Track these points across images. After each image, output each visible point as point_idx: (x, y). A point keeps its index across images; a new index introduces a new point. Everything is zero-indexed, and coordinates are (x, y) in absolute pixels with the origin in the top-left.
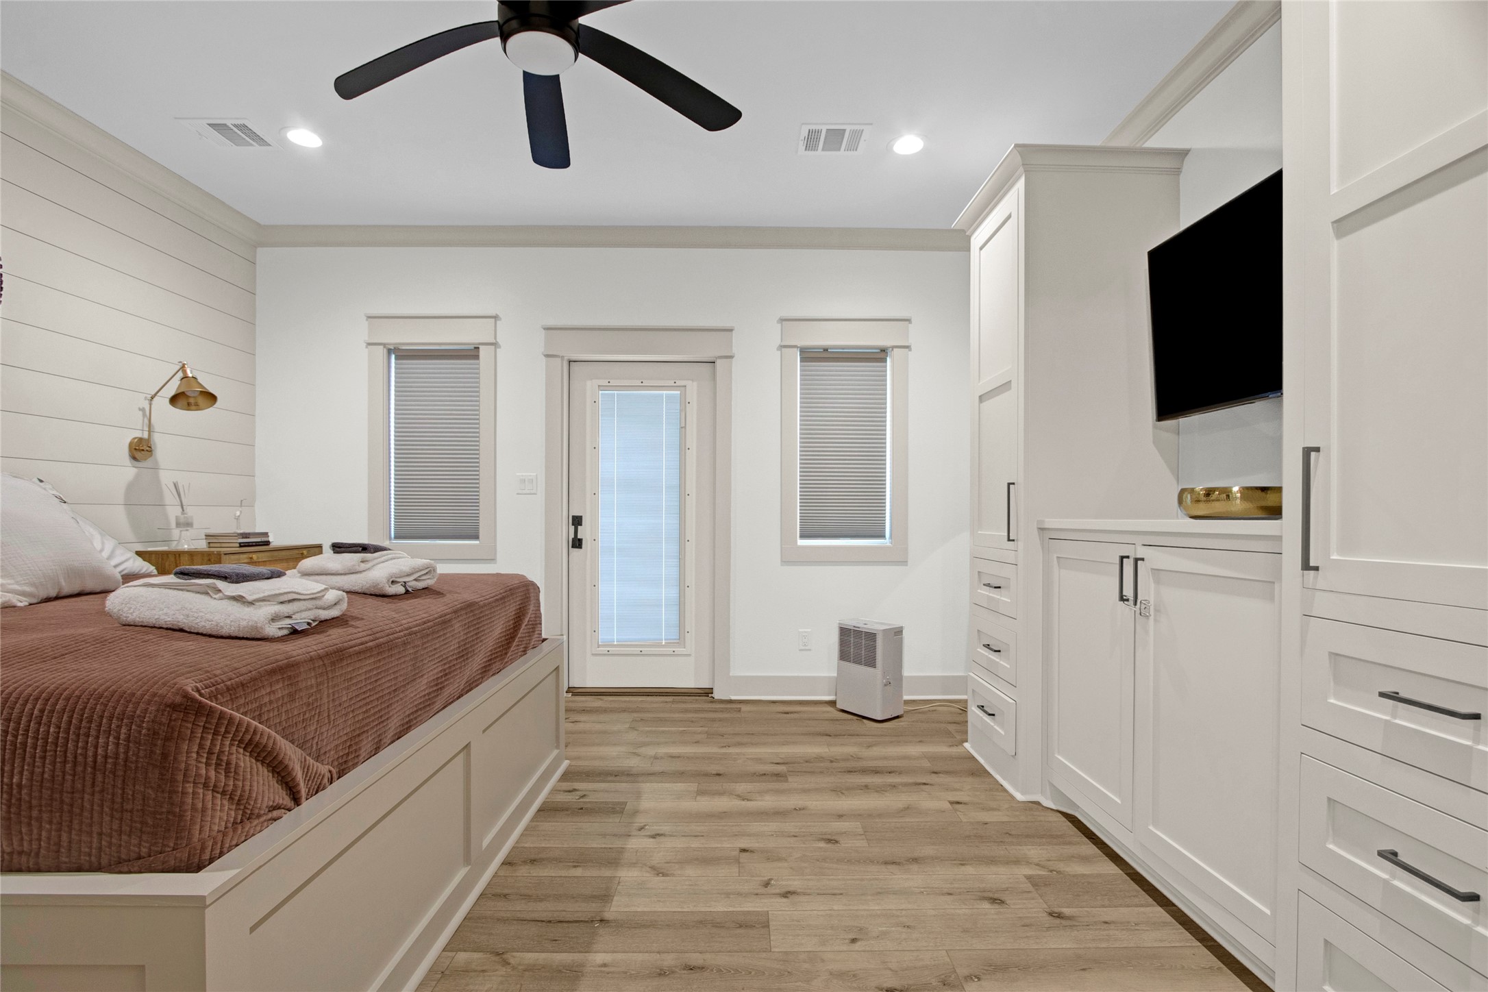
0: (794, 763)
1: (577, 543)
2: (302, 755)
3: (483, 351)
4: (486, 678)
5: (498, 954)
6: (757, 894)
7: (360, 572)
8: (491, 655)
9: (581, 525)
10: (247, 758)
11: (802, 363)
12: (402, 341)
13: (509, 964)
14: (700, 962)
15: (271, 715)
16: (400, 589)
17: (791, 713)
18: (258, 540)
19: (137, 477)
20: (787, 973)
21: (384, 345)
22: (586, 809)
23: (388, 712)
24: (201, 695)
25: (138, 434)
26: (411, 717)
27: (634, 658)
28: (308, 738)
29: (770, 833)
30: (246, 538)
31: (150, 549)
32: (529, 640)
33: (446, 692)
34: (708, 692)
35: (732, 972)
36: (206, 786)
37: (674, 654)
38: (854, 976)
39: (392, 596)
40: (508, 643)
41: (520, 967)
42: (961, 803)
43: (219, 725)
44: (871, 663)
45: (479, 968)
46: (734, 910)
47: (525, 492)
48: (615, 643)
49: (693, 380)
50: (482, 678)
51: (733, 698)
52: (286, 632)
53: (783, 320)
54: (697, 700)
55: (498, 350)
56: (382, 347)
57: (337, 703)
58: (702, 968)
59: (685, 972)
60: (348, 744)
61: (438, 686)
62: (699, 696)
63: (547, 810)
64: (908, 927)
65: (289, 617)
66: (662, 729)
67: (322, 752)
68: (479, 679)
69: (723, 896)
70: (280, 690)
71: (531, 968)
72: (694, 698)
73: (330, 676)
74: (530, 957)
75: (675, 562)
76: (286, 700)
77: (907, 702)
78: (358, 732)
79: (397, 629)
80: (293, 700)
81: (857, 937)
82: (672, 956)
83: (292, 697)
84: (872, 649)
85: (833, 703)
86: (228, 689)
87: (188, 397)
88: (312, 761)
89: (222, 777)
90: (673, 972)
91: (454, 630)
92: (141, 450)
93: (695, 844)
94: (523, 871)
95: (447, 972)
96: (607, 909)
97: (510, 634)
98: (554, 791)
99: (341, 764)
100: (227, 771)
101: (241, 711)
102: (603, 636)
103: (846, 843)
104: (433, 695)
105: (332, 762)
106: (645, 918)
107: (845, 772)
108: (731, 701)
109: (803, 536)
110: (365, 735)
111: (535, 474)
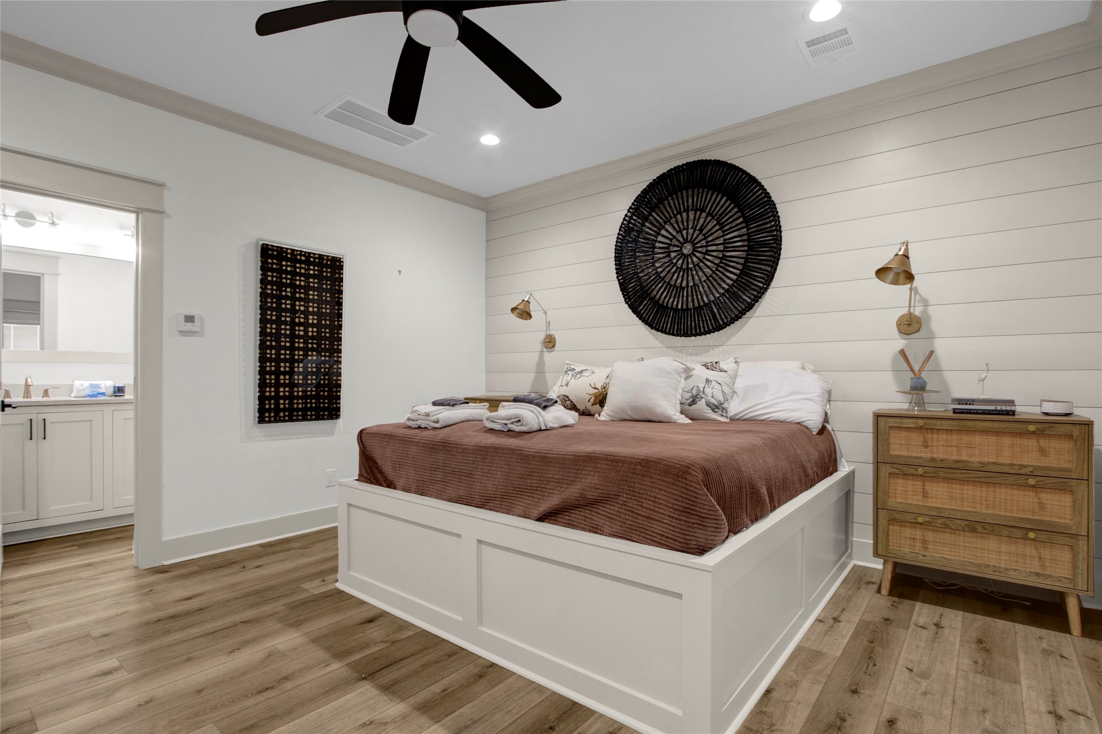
13: (382, 642)
14: (265, 694)
58: (260, 692)
59: (271, 685)
71: (367, 647)
82: (287, 689)
90: (279, 682)
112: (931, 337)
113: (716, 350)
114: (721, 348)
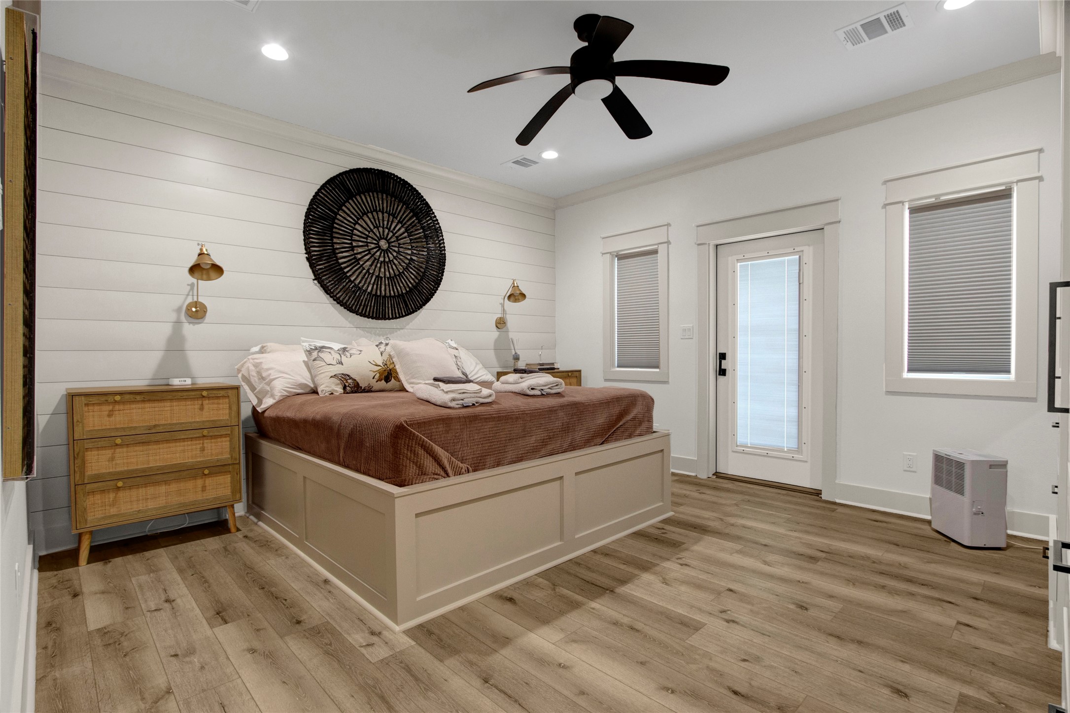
0: (835, 554)
1: (723, 372)
2: (449, 456)
3: (662, 249)
4: (587, 446)
5: (554, 585)
6: (711, 614)
7: (519, 383)
8: (594, 434)
9: (725, 359)
10: (423, 451)
11: (911, 215)
12: (620, 249)
13: (555, 590)
14: (639, 628)
15: (437, 437)
16: (538, 393)
17: (881, 522)
18: (549, 367)
19: (499, 336)
20: (680, 654)
21: (610, 253)
22: (659, 540)
23: (505, 449)
24: (407, 424)
25: (499, 316)
26: (523, 455)
27: (762, 458)
28: (455, 451)
29: (760, 588)
30: (542, 366)
31: (505, 371)
32: (634, 430)
33: (550, 447)
34: (817, 493)
35: (652, 639)
36: (407, 458)
37: (793, 459)
38: (721, 675)
39: (532, 396)
40: (609, 429)
41: (558, 594)
42: (971, 627)
43: (411, 436)
44: (960, 491)
45: (542, 587)
46: (688, 615)
47: (686, 337)
48: (749, 445)
49: (809, 245)
50: (585, 445)
51: (838, 501)
52: (459, 406)
53: (885, 182)
54: (806, 497)
55: (670, 245)
56: (609, 255)
57: (472, 438)
58: (638, 631)
59: (628, 628)
60: (480, 458)
61: (544, 443)
62: (811, 495)
63: (639, 534)
64: (796, 672)
65: (463, 400)
66: (756, 509)
67: (465, 458)
68: (582, 445)
69: (689, 606)
70: (441, 428)
71: (562, 596)
72: (805, 495)
73: (468, 426)
74: (565, 592)
75: (795, 388)
76: (444, 432)
77: (1010, 537)
78: (485, 454)
79: (515, 411)
80: (448, 433)
81: (750, 660)
82: (629, 619)
83: (447, 432)
84: (961, 477)
85: (929, 522)
86: (418, 423)
87: (515, 296)
88: (454, 459)
89: (413, 456)
90: (622, 626)
91: (558, 416)
92: (501, 323)
93: (703, 576)
94: (598, 557)
95: (529, 583)
96: (619, 587)
97: (612, 424)
98: (652, 526)
99: (476, 466)
100: (414, 454)
101: (423, 433)
102: (740, 439)
103: (813, 612)
104: (539, 447)
105: (471, 464)
106: (635, 599)
107: (877, 572)
108: (835, 503)
109: (910, 370)
110: (489, 457)
111: (692, 325)
112: (507, 331)
113: (399, 332)
114: (402, 331)
